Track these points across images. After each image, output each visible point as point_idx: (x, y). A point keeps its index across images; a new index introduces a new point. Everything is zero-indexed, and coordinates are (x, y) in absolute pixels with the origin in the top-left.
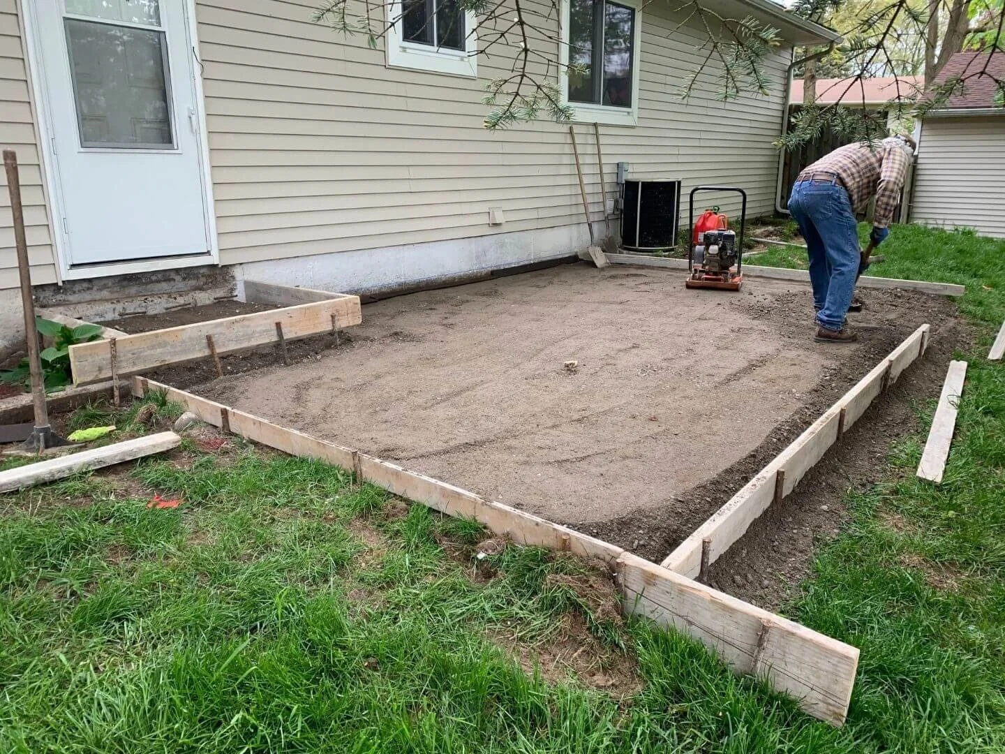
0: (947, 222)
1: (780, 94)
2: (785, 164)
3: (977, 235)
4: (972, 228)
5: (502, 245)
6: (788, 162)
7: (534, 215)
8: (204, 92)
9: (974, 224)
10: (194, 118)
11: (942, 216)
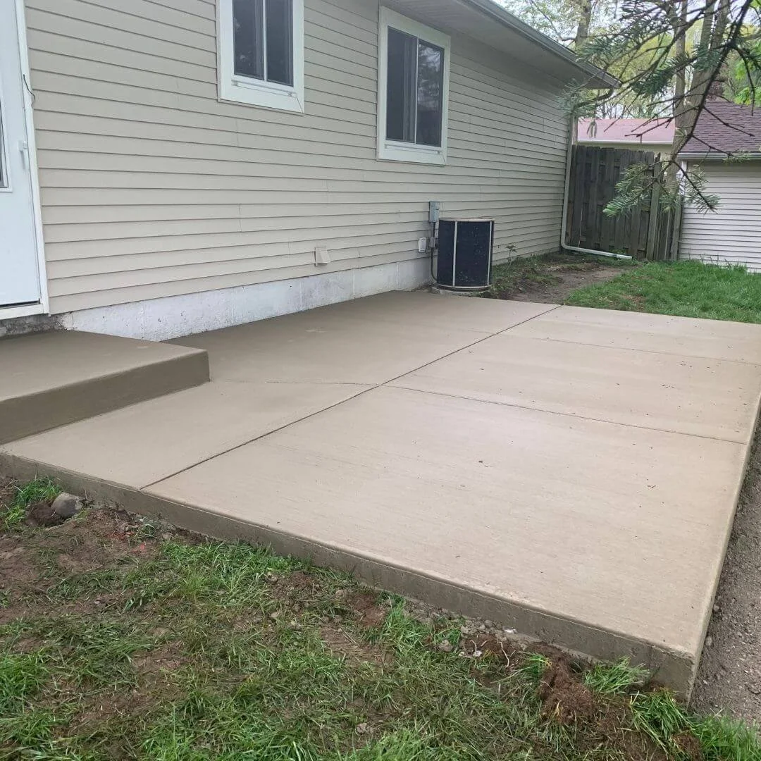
0: (720, 259)
1: (564, 135)
2: (569, 202)
3: (748, 271)
4: (743, 265)
5: (327, 285)
6: (571, 200)
7: (355, 254)
8: (35, 125)
9: (745, 260)
10: (26, 152)
11: (716, 253)
